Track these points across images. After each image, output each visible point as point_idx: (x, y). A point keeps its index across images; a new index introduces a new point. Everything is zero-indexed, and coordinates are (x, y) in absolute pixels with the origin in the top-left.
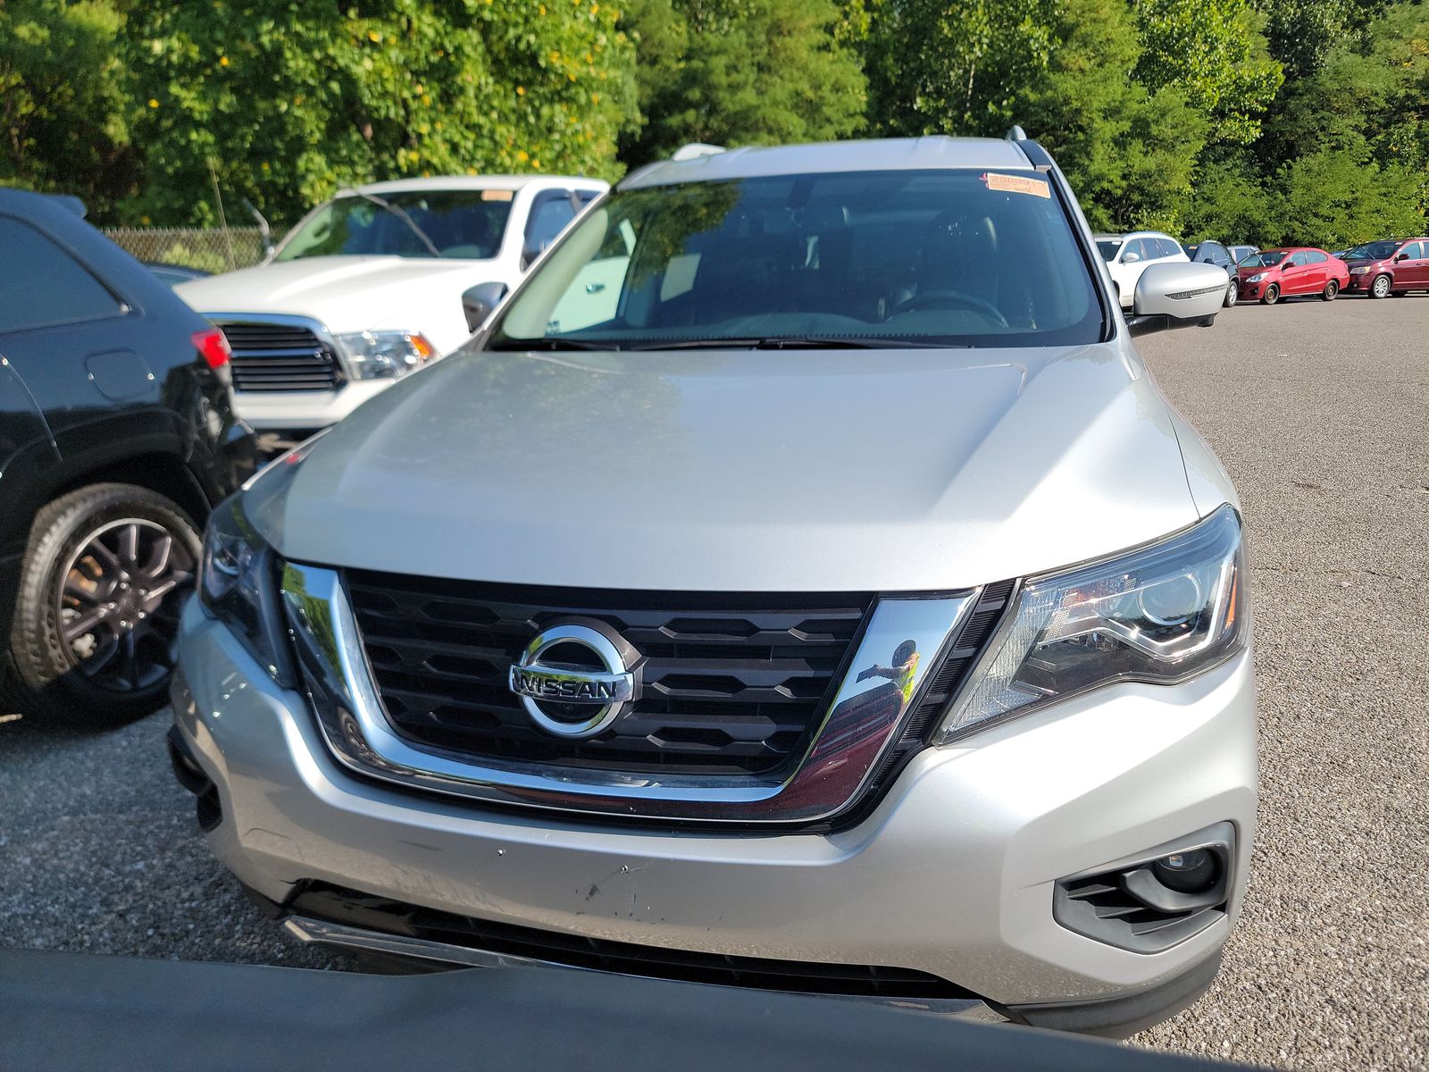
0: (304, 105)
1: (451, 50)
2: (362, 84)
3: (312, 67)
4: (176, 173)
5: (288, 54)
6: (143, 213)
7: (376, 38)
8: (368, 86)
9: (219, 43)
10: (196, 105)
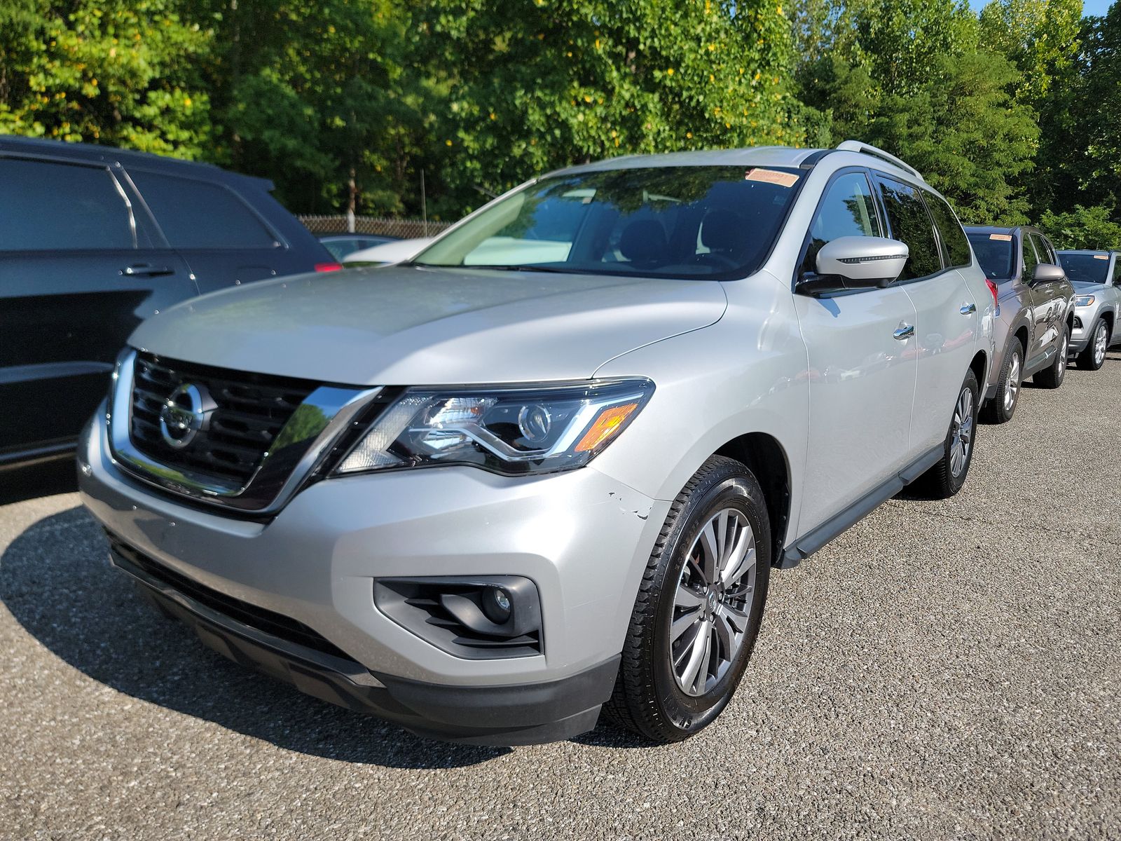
0: (536, 145)
1: (638, 107)
2: (574, 131)
3: (543, 119)
4: (457, 188)
5: (530, 111)
6: (437, 213)
7: (589, 100)
8: (578, 133)
9: (491, 105)
10: (472, 145)
